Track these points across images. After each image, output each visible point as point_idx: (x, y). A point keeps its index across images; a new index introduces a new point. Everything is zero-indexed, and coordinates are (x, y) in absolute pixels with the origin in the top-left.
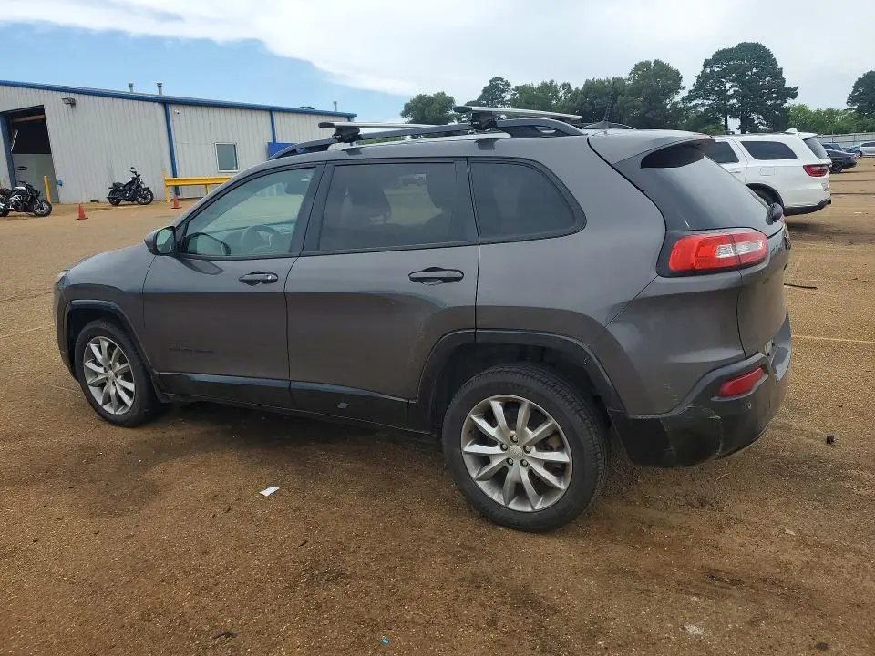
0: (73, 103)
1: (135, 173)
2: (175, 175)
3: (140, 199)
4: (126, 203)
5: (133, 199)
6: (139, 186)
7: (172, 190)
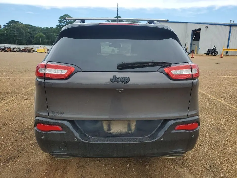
0: (207, 27)
1: (215, 46)
2: (228, 48)
3: (214, 54)
4: (210, 55)
5: (212, 54)
6: (215, 50)
7: (225, 52)
